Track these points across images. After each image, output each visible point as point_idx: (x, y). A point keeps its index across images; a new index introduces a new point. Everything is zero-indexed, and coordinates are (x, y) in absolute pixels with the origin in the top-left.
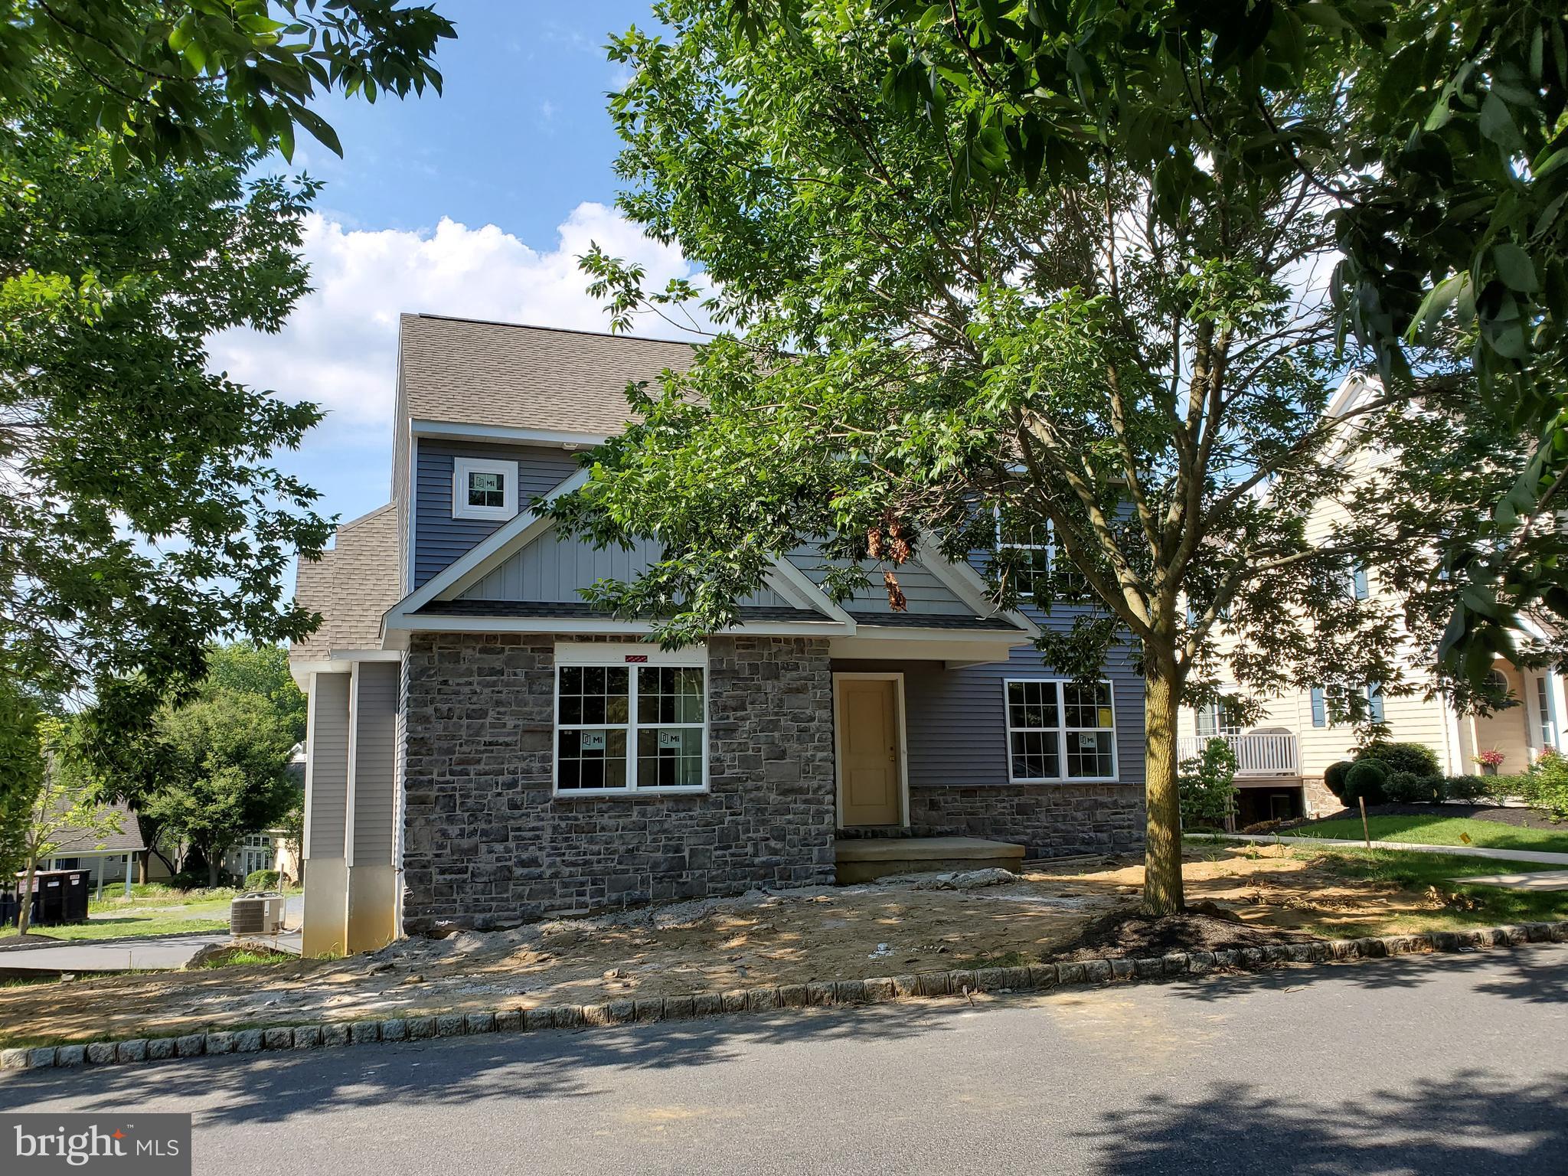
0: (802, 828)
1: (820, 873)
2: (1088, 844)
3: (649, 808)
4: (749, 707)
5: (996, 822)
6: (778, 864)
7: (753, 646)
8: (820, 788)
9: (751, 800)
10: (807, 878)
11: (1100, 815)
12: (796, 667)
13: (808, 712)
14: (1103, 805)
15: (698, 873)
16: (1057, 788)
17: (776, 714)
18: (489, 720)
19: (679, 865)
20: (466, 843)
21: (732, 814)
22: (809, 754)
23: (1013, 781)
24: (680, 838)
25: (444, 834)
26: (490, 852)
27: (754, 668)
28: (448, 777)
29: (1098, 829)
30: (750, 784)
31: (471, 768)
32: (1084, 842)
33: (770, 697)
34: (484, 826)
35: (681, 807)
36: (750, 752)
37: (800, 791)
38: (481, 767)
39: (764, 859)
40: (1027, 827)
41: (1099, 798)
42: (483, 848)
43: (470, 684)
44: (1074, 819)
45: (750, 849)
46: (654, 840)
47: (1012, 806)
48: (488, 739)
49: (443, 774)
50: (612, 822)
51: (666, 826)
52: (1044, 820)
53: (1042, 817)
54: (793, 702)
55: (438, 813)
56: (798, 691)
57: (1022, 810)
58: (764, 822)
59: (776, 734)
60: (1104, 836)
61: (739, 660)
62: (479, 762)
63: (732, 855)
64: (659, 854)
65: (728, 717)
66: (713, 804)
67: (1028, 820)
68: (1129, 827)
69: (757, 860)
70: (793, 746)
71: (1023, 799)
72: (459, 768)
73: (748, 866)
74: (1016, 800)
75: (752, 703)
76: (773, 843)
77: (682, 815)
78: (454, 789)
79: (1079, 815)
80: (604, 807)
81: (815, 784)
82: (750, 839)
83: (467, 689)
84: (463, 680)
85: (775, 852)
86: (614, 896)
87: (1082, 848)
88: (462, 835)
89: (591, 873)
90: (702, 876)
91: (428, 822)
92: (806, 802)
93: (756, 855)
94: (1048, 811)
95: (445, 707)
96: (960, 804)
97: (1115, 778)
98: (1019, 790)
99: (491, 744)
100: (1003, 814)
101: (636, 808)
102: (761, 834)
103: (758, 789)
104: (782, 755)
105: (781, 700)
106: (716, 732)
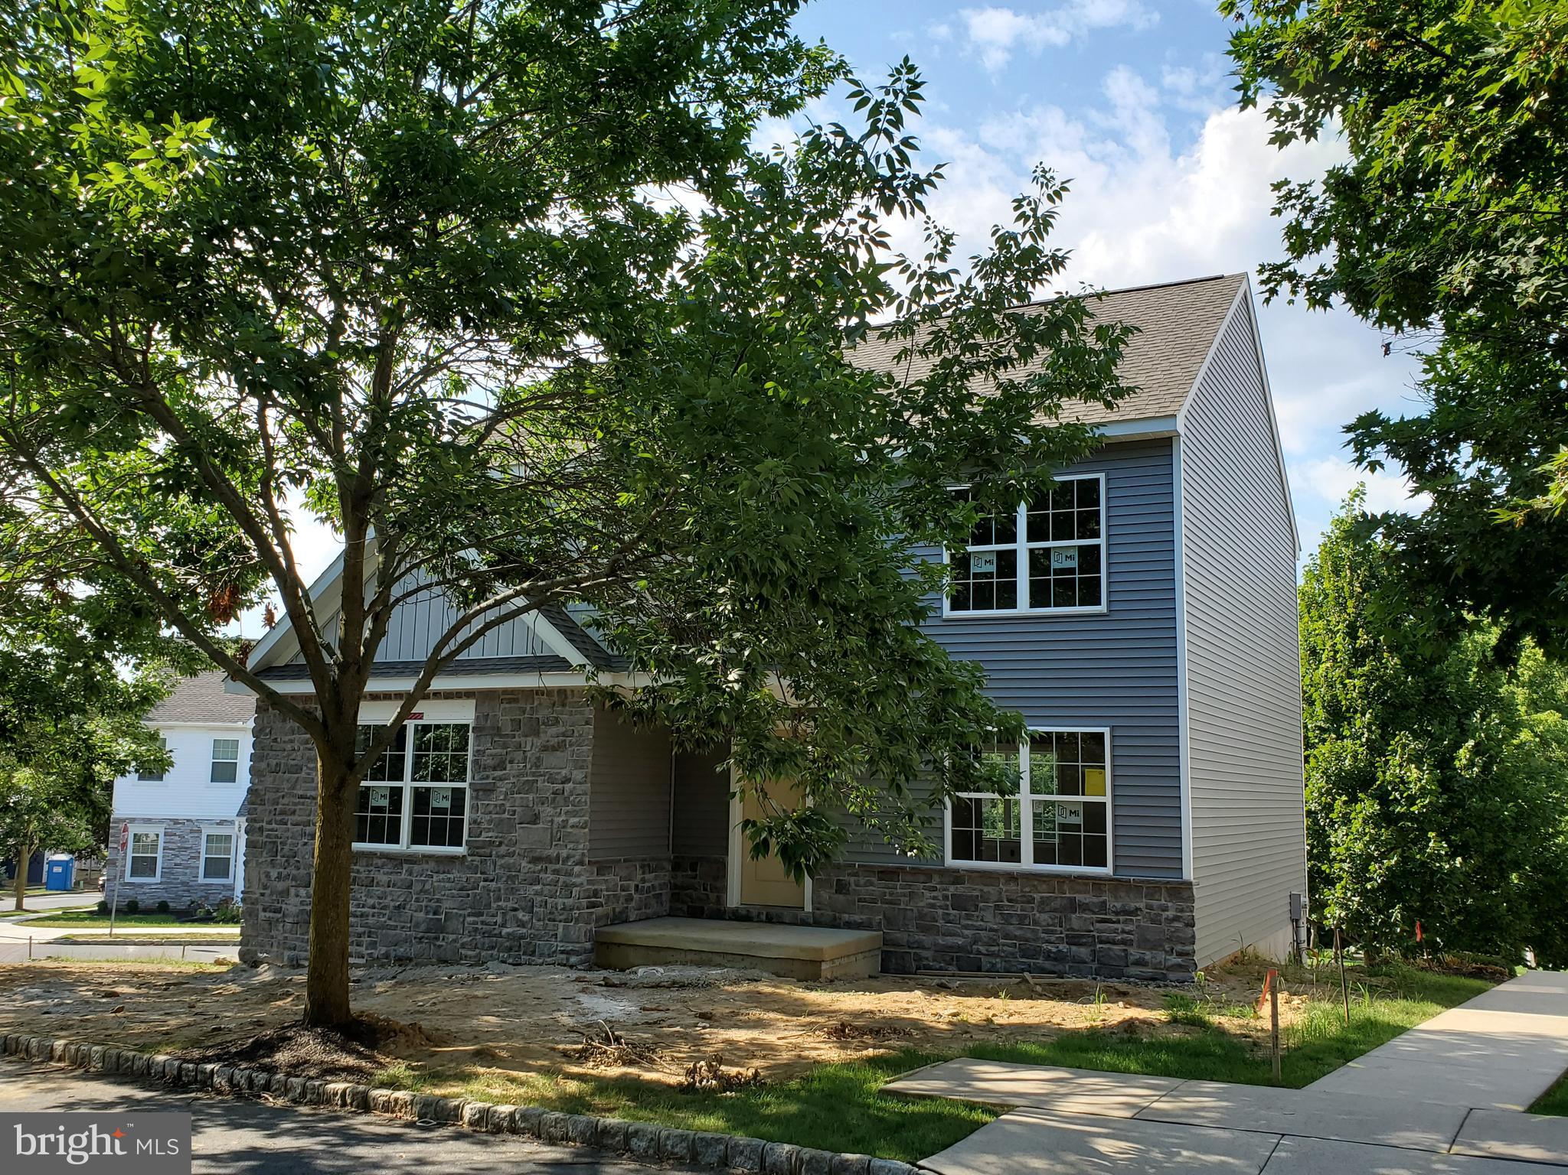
0: (550, 900)
1: (562, 952)
2: (1055, 959)
3: (416, 867)
4: (509, 766)
5: (921, 916)
6: (522, 937)
7: (516, 701)
8: (568, 857)
9: (502, 866)
10: (549, 956)
11: (1076, 920)
12: (557, 722)
13: (564, 772)
14: (1085, 908)
15: (452, 937)
16: (1011, 877)
17: (533, 774)
18: (303, 774)
19: (437, 928)
20: (280, 886)
21: (485, 880)
22: (563, 818)
23: (950, 862)
24: (438, 900)
25: (268, 875)
26: (297, 896)
27: (517, 724)
28: (274, 826)
29: (1074, 940)
30: (503, 849)
31: (292, 819)
32: (1048, 956)
33: (529, 754)
34: (294, 872)
35: (441, 869)
36: (506, 815)
37: (549, 860)
38: (296, 818)
39: (509, 930)
40: (966, 927)
41: (1078, 897)
42: (293, 891)
43: (292, 741)
44: (1036, 923)
45: (499, 919)
46: (417, 900)
47: (946, 897)
48: (300, 793)
49: (269, 823)
50: (384, 879)
51: (427, 887)
52: (991, 920)
53: (988, 916)
54: (551, 760)
55: (265, 857)
56: (554, 749)
57: (959, 902)
58: (513, 891)
59: (531, 797)
60: (1083, 952)
61: (504, 716)
62: (294, 813)
63: (483, 923)
64: (422, 915)
65: (487, 777)
66: (469, 868)
67: (968, 917)
68: (1124, 942)
69: (505, 931)
70: (547, 810)
71: (960, 889)
72: (279, 818)
73: (495, 936)
74: (952, 888)
75: (511, 762)
76: (520, 915)
77: (442, 876)
78: (277, 837)
79: (1044, 918)
80: (380, 862)
81: (564, 853)
82: (499, 908)
83: (289, 747)
84: (286, 738)
85: (522, 925)
86: (383, 950)
87: (1048, 965)
88: (279, 877)
89: (366, 926)
90: (455, 941)
91: (258, 864)
92: (556, 872)
93: (503, 925)
94: (997, 907)
95: (274, 762)
96: (877, 887)
97: (1107, 871)
98: (957, 877)
99: (301, 797)
100: (933, 906)
101: (406, 866)
102: (510, 904)
103: (511, 855)
104: (535, 819)
105: (538, 758)
106: (479, 790)
